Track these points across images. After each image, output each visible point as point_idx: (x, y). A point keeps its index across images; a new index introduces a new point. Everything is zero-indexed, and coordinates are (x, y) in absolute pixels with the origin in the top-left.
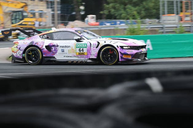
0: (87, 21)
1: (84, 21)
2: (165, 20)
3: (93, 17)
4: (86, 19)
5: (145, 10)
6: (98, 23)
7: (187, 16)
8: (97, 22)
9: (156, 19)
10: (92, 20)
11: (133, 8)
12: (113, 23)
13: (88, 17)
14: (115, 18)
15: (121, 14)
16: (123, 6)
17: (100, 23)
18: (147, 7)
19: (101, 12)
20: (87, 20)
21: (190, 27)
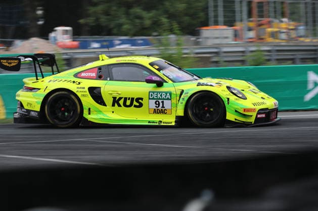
0: (53, 40)
1: (47, 39)
2: (207, 38)
3: (67, 31)
4: (52, 35)
5: (168, 18)
6: (76, 43)
7: (250, 29)
8: (74, 41)
9: (190, 36)
10: (65, 36)
11: (145, 14)
12: (105, 43)
13: (55, 31)
14: (110, 33)
15: (120, 25)
16: (123, 9)
17: (80, 44)
18: (172, 10)
19: (82, 21)
20: (54, 37)
21: (269, 51)
